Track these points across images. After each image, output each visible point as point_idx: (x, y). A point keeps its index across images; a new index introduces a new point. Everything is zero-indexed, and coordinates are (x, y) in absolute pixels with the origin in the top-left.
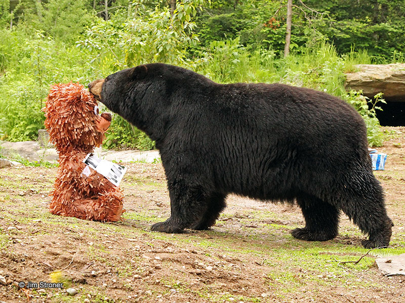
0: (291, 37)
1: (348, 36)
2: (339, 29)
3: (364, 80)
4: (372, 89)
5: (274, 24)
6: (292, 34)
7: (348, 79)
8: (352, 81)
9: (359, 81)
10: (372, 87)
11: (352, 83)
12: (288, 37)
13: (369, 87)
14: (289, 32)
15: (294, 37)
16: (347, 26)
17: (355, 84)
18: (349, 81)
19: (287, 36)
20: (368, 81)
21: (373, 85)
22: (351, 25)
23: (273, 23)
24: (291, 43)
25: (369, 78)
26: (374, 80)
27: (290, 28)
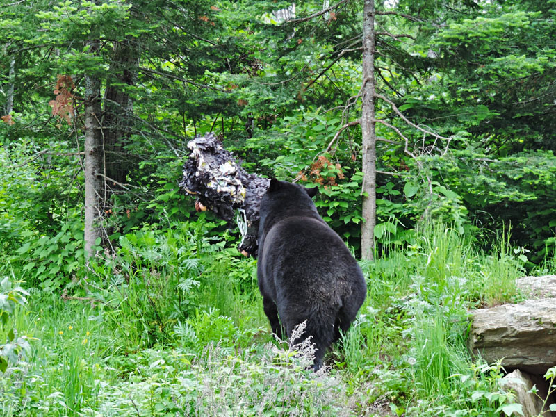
0: (377, 207)
1: (530, 196)
2: (505, 178)
3: (520, 329)
4: (550, 352)
5: (325, 174)
6: (379, 196)
7: (476, 325)
8: (490, 332)
9: (509, 332)
10: (547, 346)
11: (489, 339)
12: (370, 207)
13: (541, 346)
14: (369, 192)
15: (384, 206)
16: (525, 170)
17: (496, 339)
18: (480, 331)
19: (365, 204)
20: (531, 329)
21: (547, 340)
22: (537, 166)
23: (322, 170)
24: (378, 222)
25: (533, 323)
26: (548, 327)
27: (372, 182)
